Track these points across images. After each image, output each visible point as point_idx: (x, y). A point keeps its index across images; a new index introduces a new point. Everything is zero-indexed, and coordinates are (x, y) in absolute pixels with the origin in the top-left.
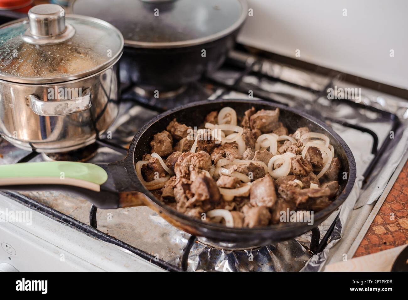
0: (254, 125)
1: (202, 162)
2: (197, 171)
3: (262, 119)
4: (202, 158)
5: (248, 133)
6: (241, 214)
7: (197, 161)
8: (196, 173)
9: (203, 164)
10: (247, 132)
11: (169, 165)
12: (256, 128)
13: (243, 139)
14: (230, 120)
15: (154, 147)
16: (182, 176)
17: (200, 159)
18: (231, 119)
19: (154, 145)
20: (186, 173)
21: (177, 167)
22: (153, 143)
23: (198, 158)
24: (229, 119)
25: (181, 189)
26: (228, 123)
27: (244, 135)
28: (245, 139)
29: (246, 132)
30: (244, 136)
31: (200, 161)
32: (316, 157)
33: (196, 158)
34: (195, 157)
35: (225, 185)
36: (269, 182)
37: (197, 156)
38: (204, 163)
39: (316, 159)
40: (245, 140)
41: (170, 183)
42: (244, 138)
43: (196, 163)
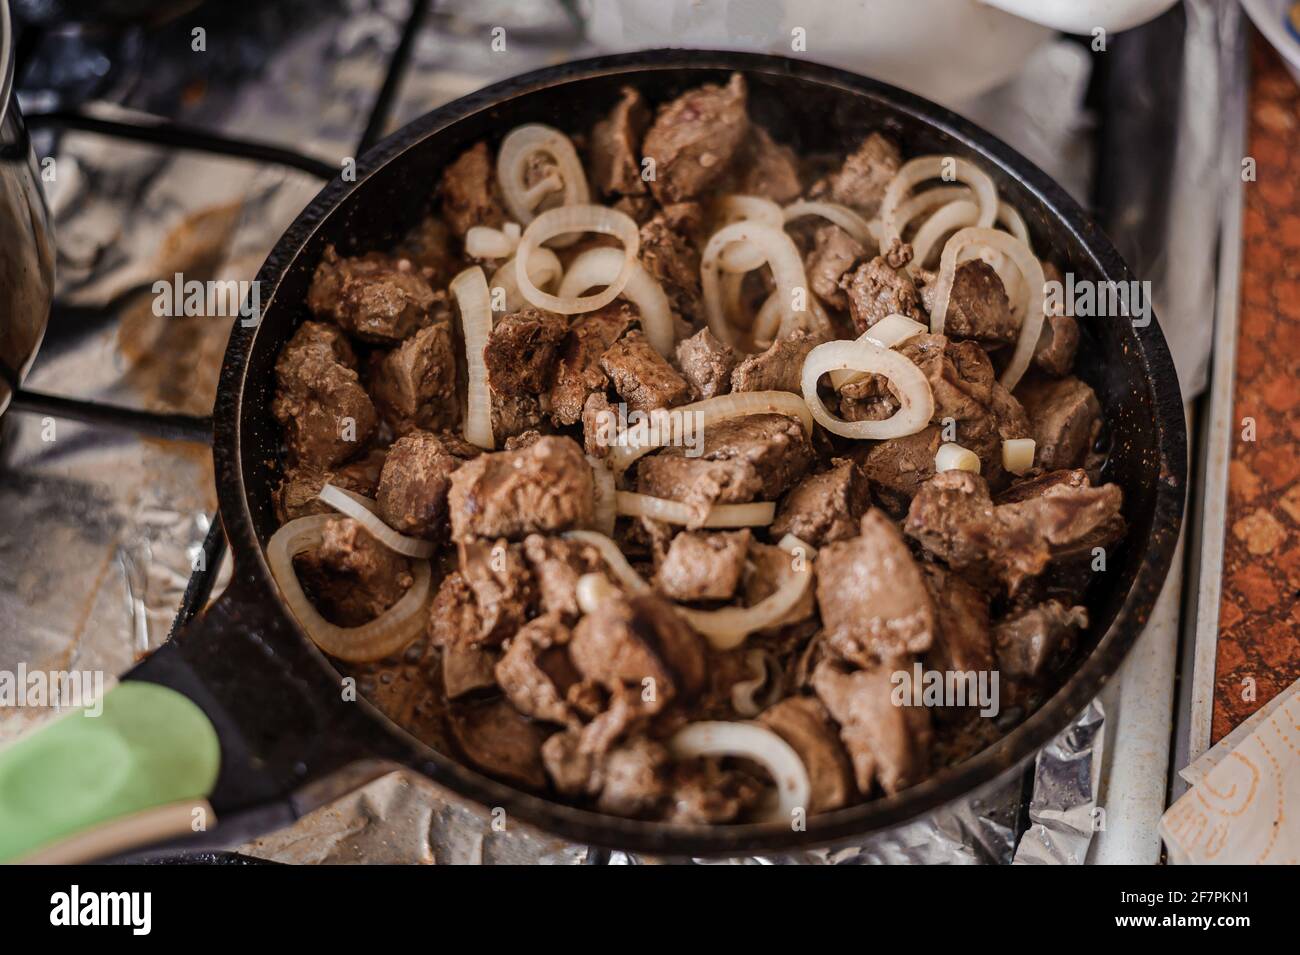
0: (670, 188)
1: (565, 503)
2: (563, 557)
3: (696, 158)
4: (562, 485)
5: (663, 243)
6: (810, 705)
7: (547, 500)
8: (564, 571)
9: (573, 506)
10: (660, 239)
11: (414, 526)
12: (678, 197)
13: (650, 273)
14: (558, 186)
15: (295, 427)
16: (508, 593)
17: (555, 491)
18: (561, 178)
19: (292, 418)
20: (521, 584)
21: (472, 565)
22: (285, 407)
23: (545, 491)
24: (552, 182)
25: (539, 682)
26: (551, 201)
27: (649, 254)
28: (661, 277)
29: (655, 241)
30: (651, 259)
31: (556, 499)
32: (987, 309)
33: (538, 492)
34: (531, 488)
35: (703, 588)
36: (893, 549)
37: (538, 483)
38: (578, 502)
39: (990, 316)
40: (659, 281)
41: (454, 618)
42: (655, 268)
43: (546, 511)
